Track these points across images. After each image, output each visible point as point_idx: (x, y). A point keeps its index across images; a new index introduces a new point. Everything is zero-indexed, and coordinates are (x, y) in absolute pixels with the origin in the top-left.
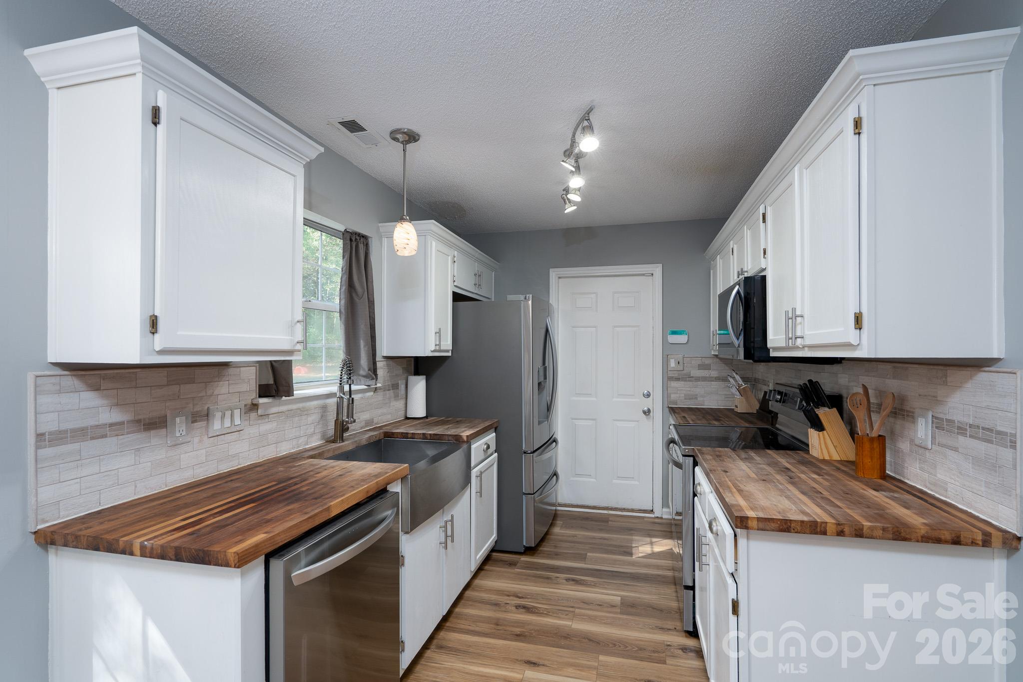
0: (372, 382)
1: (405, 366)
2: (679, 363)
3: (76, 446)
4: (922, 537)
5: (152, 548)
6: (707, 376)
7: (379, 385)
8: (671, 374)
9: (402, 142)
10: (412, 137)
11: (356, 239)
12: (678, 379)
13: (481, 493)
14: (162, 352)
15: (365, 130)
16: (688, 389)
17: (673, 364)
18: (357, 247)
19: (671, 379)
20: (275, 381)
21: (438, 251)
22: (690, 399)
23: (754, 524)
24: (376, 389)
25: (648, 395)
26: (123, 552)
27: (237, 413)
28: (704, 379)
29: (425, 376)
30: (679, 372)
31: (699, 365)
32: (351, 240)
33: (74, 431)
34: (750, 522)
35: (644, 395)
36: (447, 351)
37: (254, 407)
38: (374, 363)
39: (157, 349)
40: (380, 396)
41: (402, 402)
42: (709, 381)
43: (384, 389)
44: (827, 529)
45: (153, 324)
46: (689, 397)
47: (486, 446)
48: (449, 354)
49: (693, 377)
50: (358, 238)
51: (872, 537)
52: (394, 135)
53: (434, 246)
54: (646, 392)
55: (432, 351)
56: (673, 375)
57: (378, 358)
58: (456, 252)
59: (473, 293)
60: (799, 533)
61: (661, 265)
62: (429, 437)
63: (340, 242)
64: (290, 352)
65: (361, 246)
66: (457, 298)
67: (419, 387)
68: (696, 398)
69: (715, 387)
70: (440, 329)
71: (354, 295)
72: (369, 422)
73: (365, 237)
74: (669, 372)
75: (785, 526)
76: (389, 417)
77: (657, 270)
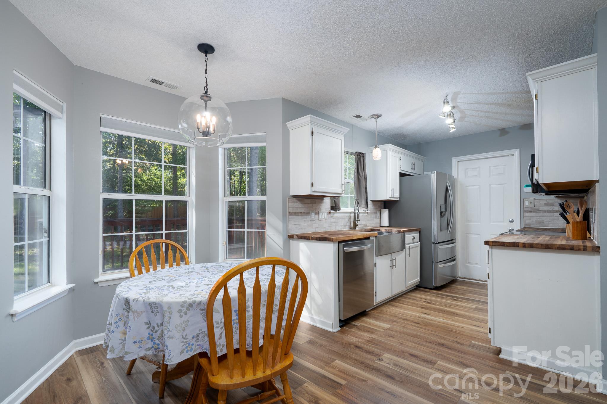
0: (366, 210)
1: (380, 205)
2: (531, 203)
3: (294, 217)
4: (557, 247)
5: (314, 238)
6: (551, 210)
7: (369, 211)
8: (526, 209)
9: (375, 119)
10: (379, 116)
11: (360, 155)
12: (531, 212)
13: (410, 255)
14: (314, 192)
15: (362, 117)
16: (539, 217)
17: (527, 203)
18: (360, 158)
19: (526, 212)
20: (335, 205)
21: (392, 156)
22: (539, 223)
23: (491, 244)
24: (368, 212)
25: (512, 221)
26: (308, 239)
27: (325, 214)
28: (549, 211)
29: (388, 209)
30: (531, 208)
31: (545, 203)
32: (358, 156)
33: (294, 212)
34: (489, 243)
35: (509, 221)
36: (398, 198)
37: (330, 213)
38: (367, 202)
39: (313, 191)
40: (369, 216)
41: (379, 220)
42: (552, 213)
43: (371, 213)
44: (519, 245)
45: (312, 184)
46: (538, 222)
47: (413, 237)
48: (398, 199)
49: (541, 211)
50: (360, 154)
51: (537, 248)
52: (372, 116)
53: (390, 154)
54: (511, 219)
55: (390, 198)
56: (527, 210)
57: (368, 201)
58: (401, 155)
59: (410, 172)
60: (508, 246)
61: (519, 149)
62: (388, 231)
63: (354, 157)
64: (340, 194)
65: (362, 157)
66: (402, 175)
67: (385, 214)
68: (544, 223)
69: (557, 216)
70: (393, 188)
71: (359, 176)
72: (365, 226)
73: (363, 154)
74: (524, 208)
75: (503, 244)
76: (373, 225)
77: (517, 152)
